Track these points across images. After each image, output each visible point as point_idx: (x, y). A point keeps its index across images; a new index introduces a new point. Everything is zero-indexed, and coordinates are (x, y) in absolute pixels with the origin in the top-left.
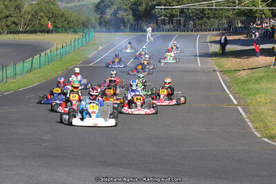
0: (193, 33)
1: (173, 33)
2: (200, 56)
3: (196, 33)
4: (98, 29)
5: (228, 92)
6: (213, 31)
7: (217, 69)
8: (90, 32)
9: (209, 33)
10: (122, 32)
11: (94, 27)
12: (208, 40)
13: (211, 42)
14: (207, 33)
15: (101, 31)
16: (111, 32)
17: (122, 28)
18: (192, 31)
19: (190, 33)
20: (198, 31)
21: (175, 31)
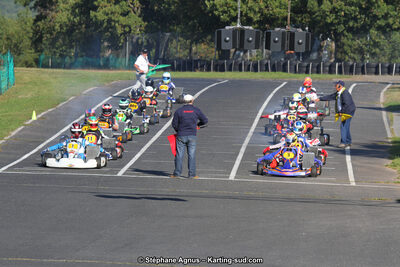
0: (336, 77)
1: (270, 76)
2: (353, 153)
3: (345, 78)
4: (29, 54)
9: (387, 78)
10: (106, 66)
11: (16, 50)
12: (383, 100)
14: (380, 78)
15: (37, 63)
16: (70, 66)
17: (108, 53)
18: (331, 71)
19: (324, 77)
20: (351, 71)
21: (274, 70)
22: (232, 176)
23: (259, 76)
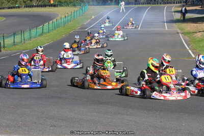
0: (162, 5)
2: (167, 22)
3: (164, 5)
4: (91, 3)
5: (188, 48)
6: (176, 3)
7: (179, 31)
8: (86, 5)
9: (174, 5)
10: (109, 5)
11: (88, 2)
12: (173, 10)
13: (175, 12)
14: (172, 5)
15: (93, 5)
16: (101, 5)
17: (109, 2)
18: (161, 4)
19: (159, 5)
20: (165, 3)
21: (148, 4)
22: (139, 28)
23: (145, 5)
